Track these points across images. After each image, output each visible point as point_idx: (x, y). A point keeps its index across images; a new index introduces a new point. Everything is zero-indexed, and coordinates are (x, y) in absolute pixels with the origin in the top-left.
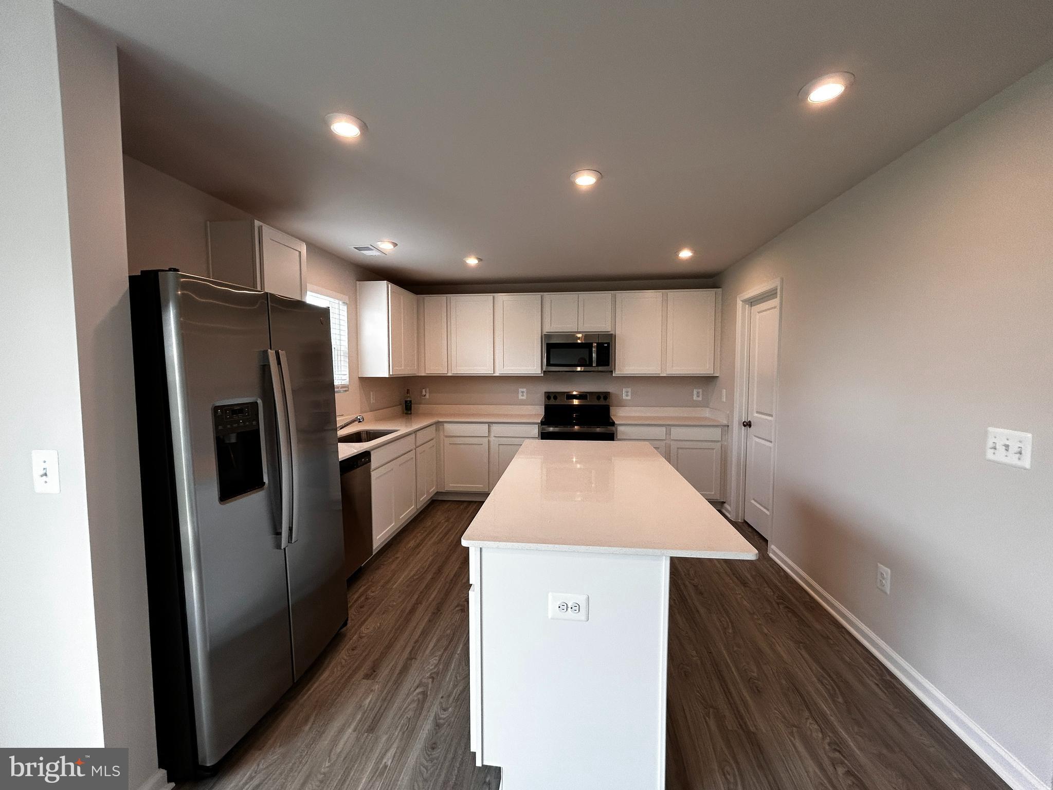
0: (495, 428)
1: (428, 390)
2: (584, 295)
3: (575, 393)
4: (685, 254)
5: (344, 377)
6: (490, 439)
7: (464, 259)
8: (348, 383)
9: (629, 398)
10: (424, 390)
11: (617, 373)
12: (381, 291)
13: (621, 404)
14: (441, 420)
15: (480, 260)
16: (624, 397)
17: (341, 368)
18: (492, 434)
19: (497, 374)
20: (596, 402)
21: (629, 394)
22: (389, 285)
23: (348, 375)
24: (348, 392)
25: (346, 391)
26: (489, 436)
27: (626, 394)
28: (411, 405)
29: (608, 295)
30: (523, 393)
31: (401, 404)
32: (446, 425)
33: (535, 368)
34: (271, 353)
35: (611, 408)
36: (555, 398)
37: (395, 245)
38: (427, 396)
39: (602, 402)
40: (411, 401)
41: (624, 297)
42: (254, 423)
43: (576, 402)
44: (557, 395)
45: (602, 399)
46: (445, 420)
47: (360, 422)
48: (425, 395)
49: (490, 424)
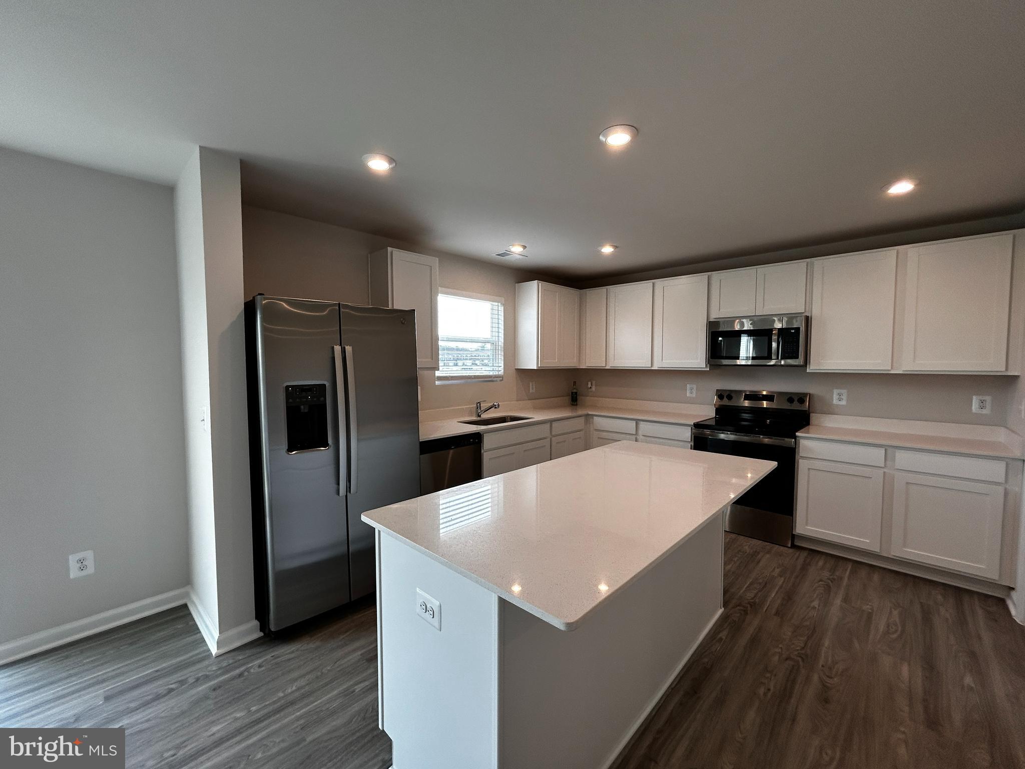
0: (642, 425)
1: (594, 382)
2: (762, 270)
3: (764, 393)
4: (902, 188)
5: (500, 369)
6: (638, 437)
7: (599, 248)
8: (503, 374)
9: (844, 403)
10: (589, 383)
11: (812, 368)
12: (533, 291)
13: (830, 411)
14: (590, 413)
15: (616, 247)
16: (835, 402)
17: (498, 360)
18: (640, 432)
19: (655, 367)
20: (786, 406)
21: (844, 397)
22: (540, 284)
23: (503, 367)
24: (502, 382)
25: (501, 380)
26: (637, 434)
27: (838, 397)
28: (576, 397)
29: (802, 264)
30: (691, 390)
31: (568, 396)
32: (595, 417)
33: (699, 361)
34: (337, 349)
35: (811, 414)
36: (730, 397)
37: (524, 247)
38: (593, 389)
39: (796, 406)
40: (576, 393)
41: (823, 264)
42: (322, 399)
43: (765, 404)
44: (733, 395)
45: (796, 402)
46: (597, 414)
47: (496, 408)
48: (591, 387)
49: (637, 421)
